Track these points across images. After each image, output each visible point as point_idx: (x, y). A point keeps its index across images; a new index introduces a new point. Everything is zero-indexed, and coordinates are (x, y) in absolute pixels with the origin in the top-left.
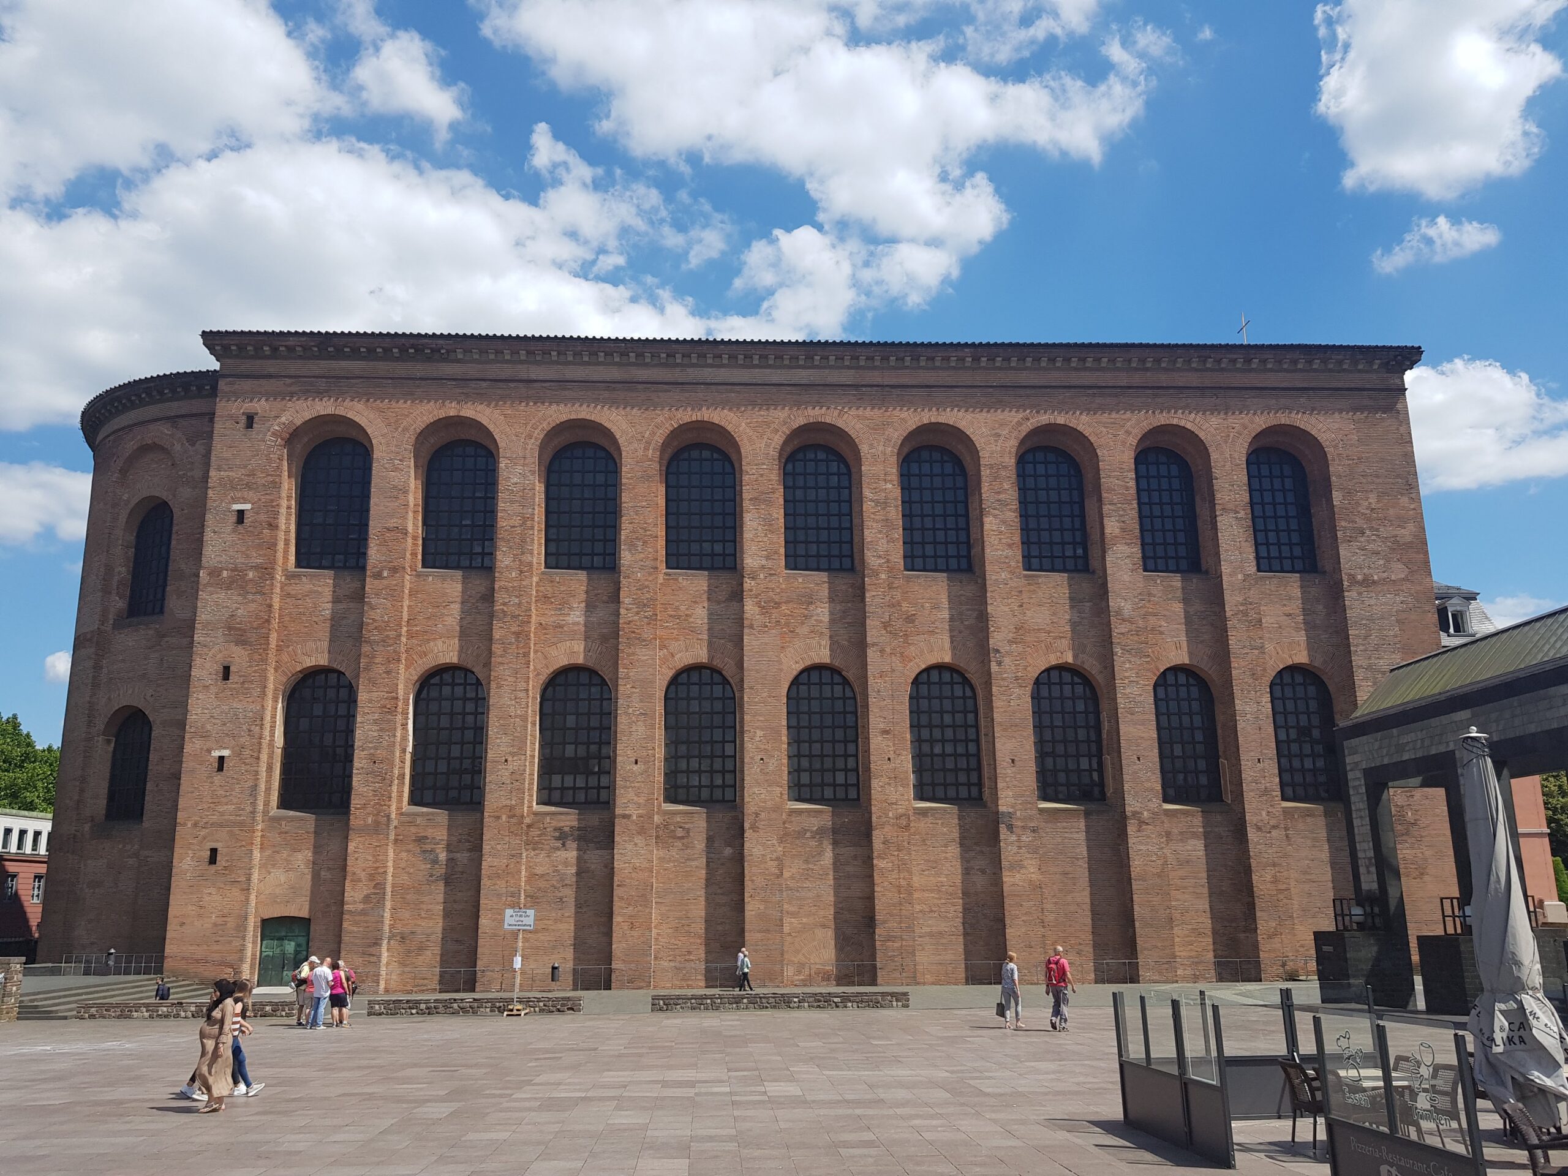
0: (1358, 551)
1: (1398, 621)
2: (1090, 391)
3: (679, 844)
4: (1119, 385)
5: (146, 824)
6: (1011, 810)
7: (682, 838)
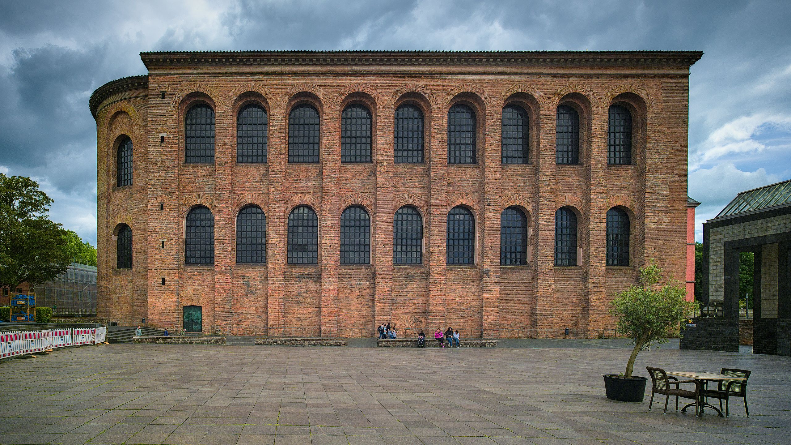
0: (655, 153)
1: (669, 186)
2: (539, 76)
3: (347, 281)
4: (552, 73)
5: (134, 270)
6: (489, 268)
7: (349, 278)
